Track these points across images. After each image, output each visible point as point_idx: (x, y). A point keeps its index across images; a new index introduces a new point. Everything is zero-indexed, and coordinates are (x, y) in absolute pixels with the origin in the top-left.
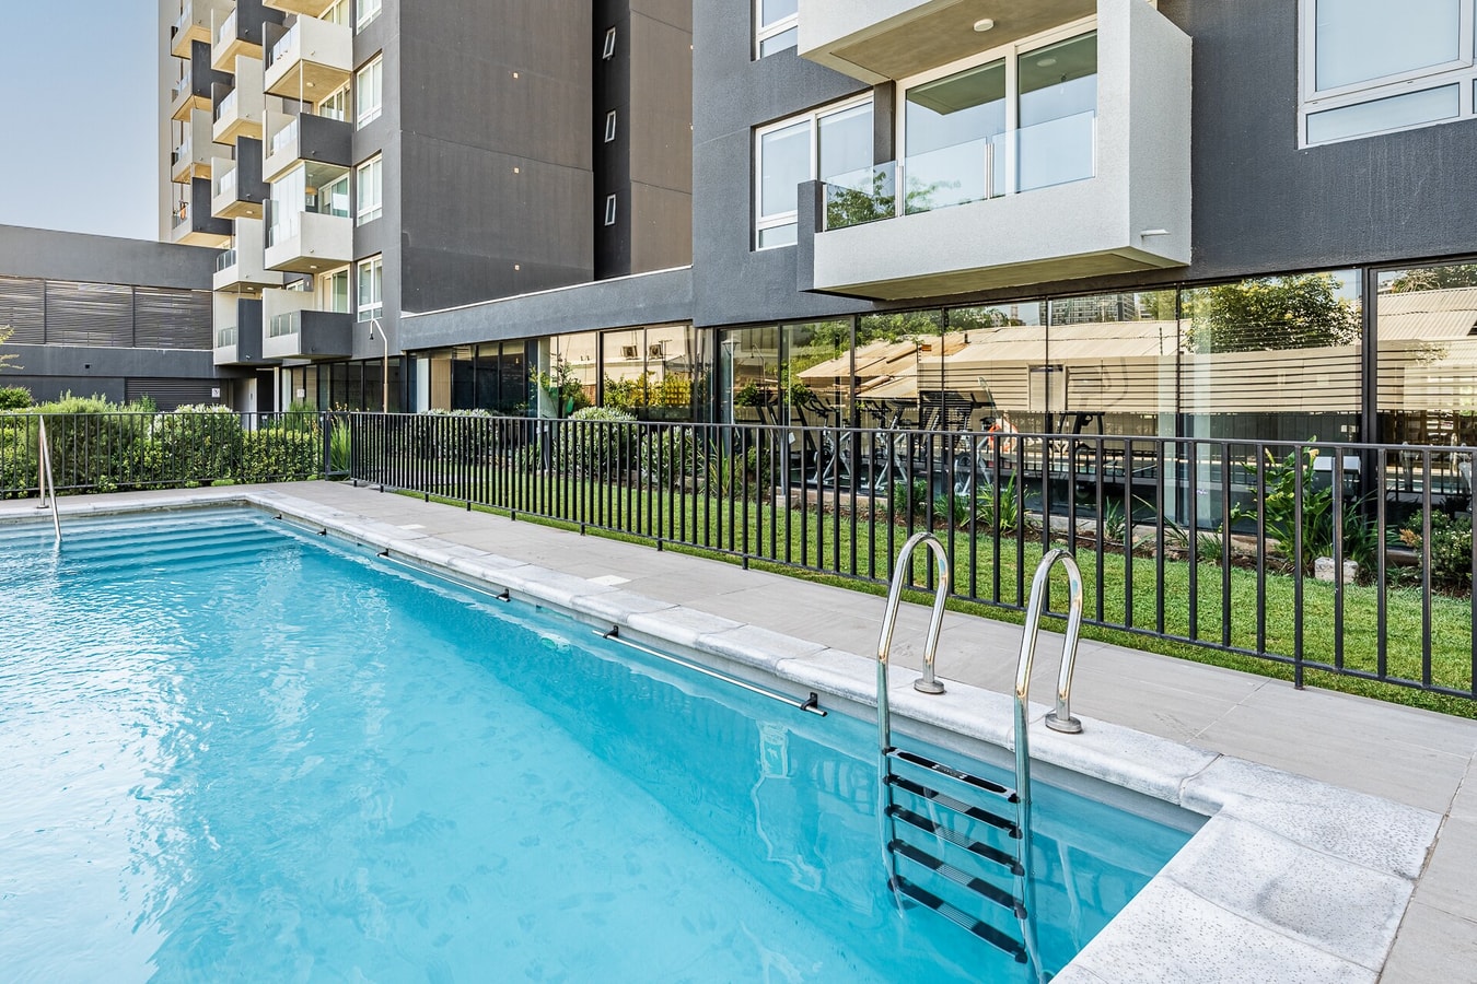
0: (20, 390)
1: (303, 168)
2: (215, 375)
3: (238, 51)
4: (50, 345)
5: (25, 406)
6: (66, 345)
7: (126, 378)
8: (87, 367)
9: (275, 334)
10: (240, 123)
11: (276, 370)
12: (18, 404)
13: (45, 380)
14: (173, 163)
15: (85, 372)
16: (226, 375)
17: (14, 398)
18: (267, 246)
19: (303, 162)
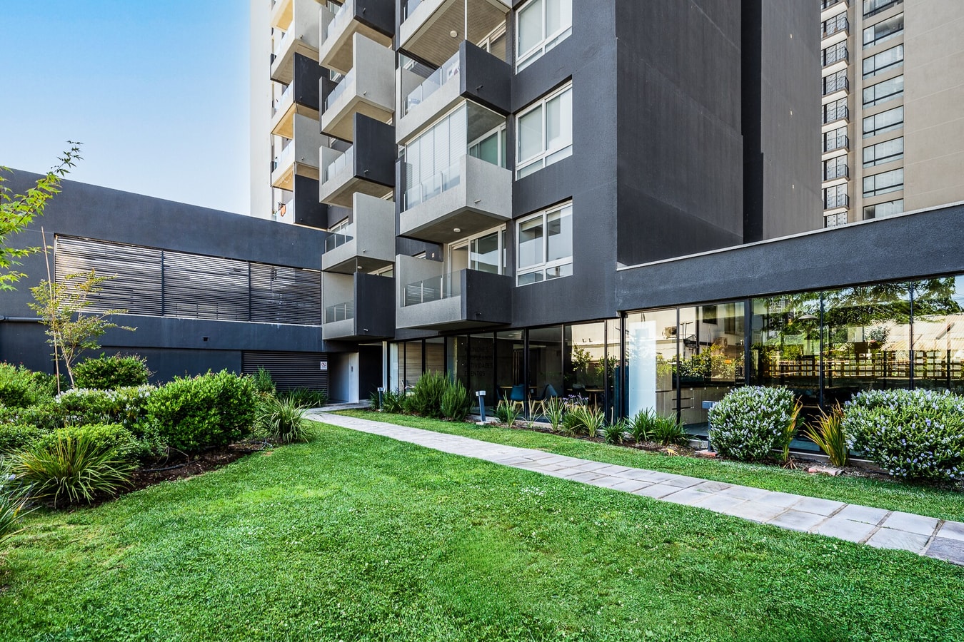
0: (131, 360)
1: (464, 110)
2: (323, 349)
3: (357, 30)
4: (167, 316)
5: (139, 382)
6: (184, 317)
7: (243, 351)
8: (205, 339)
9: (409, 301)
10: (358, 101)
11: (384, 344)
12: (130, 379)
13: (162, 352)
14: (273, 170)
15: (203, 345)
16: (333, 349)
17: (123, 371)
18: (402, 211)
19: (464, 102)
